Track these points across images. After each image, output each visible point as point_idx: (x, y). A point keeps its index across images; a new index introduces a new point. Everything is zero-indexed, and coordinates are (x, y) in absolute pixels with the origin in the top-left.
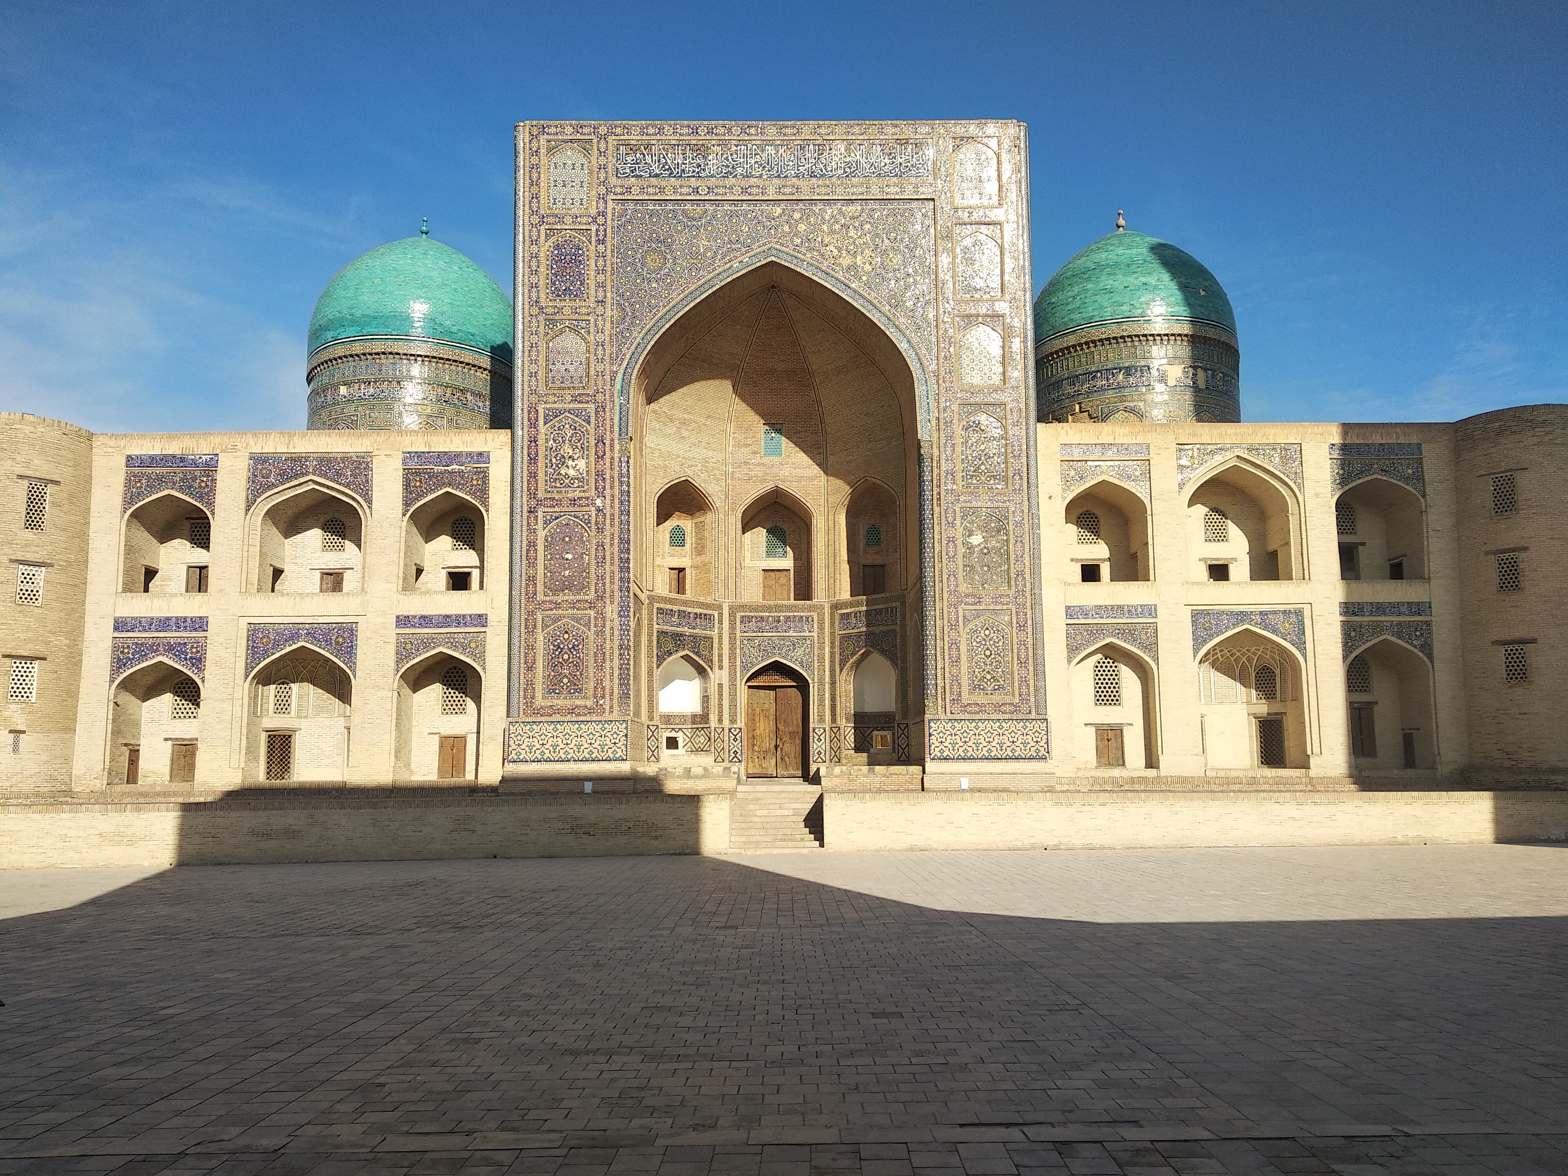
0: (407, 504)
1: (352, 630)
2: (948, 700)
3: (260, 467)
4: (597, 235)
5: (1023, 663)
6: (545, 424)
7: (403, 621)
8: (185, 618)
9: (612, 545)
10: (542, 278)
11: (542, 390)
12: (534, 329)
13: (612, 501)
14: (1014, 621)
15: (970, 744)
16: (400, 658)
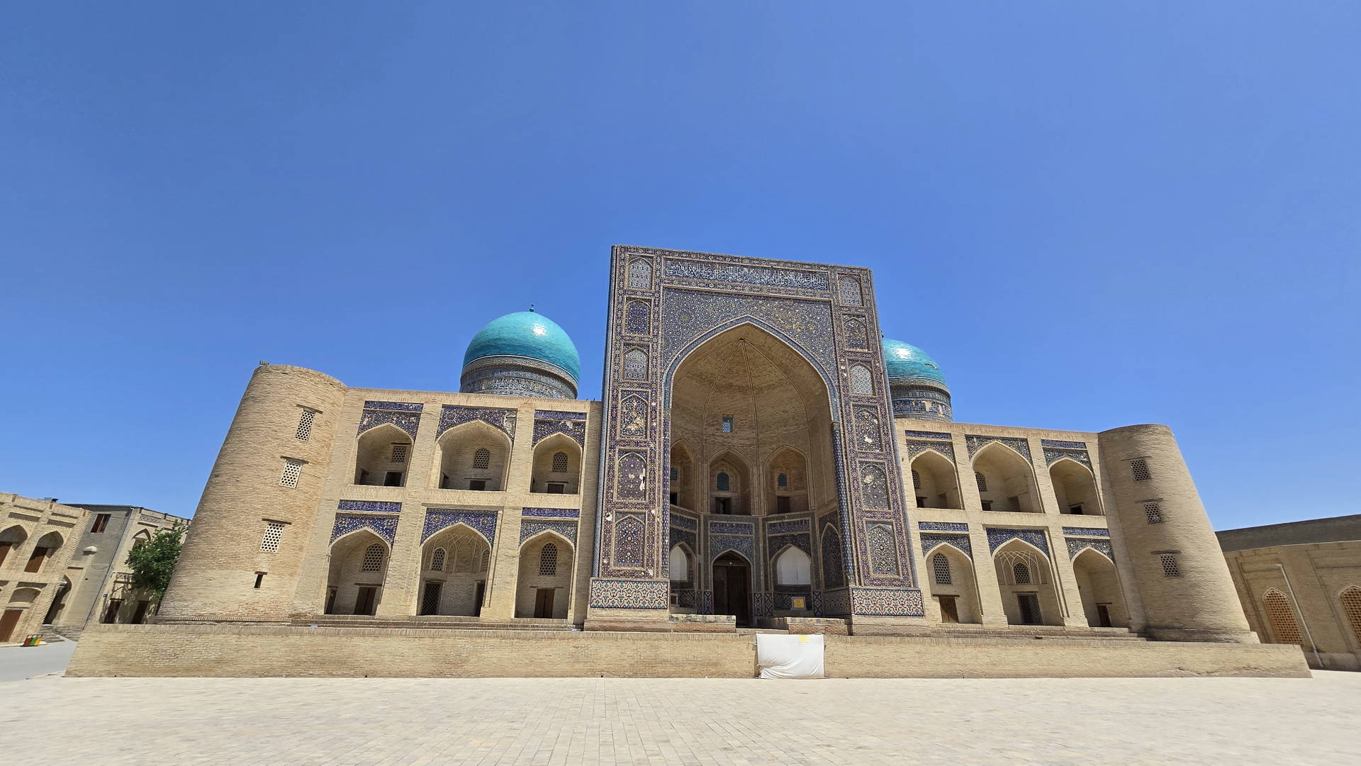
0: (535, 440)
1: (495, 515)
2: (862, 577)
3: (448, 413)
4: (655, 302)
5: (903, 555)
6: (622, 398)
7: (527, 511)
8: (387, 503)
9: (659, 470)
10: (624, 322)
11: (621, 380)
12: (618, 347)
13: (660, 445)
14: (895, 528)
15: (877, 605)
16: (523, 536)
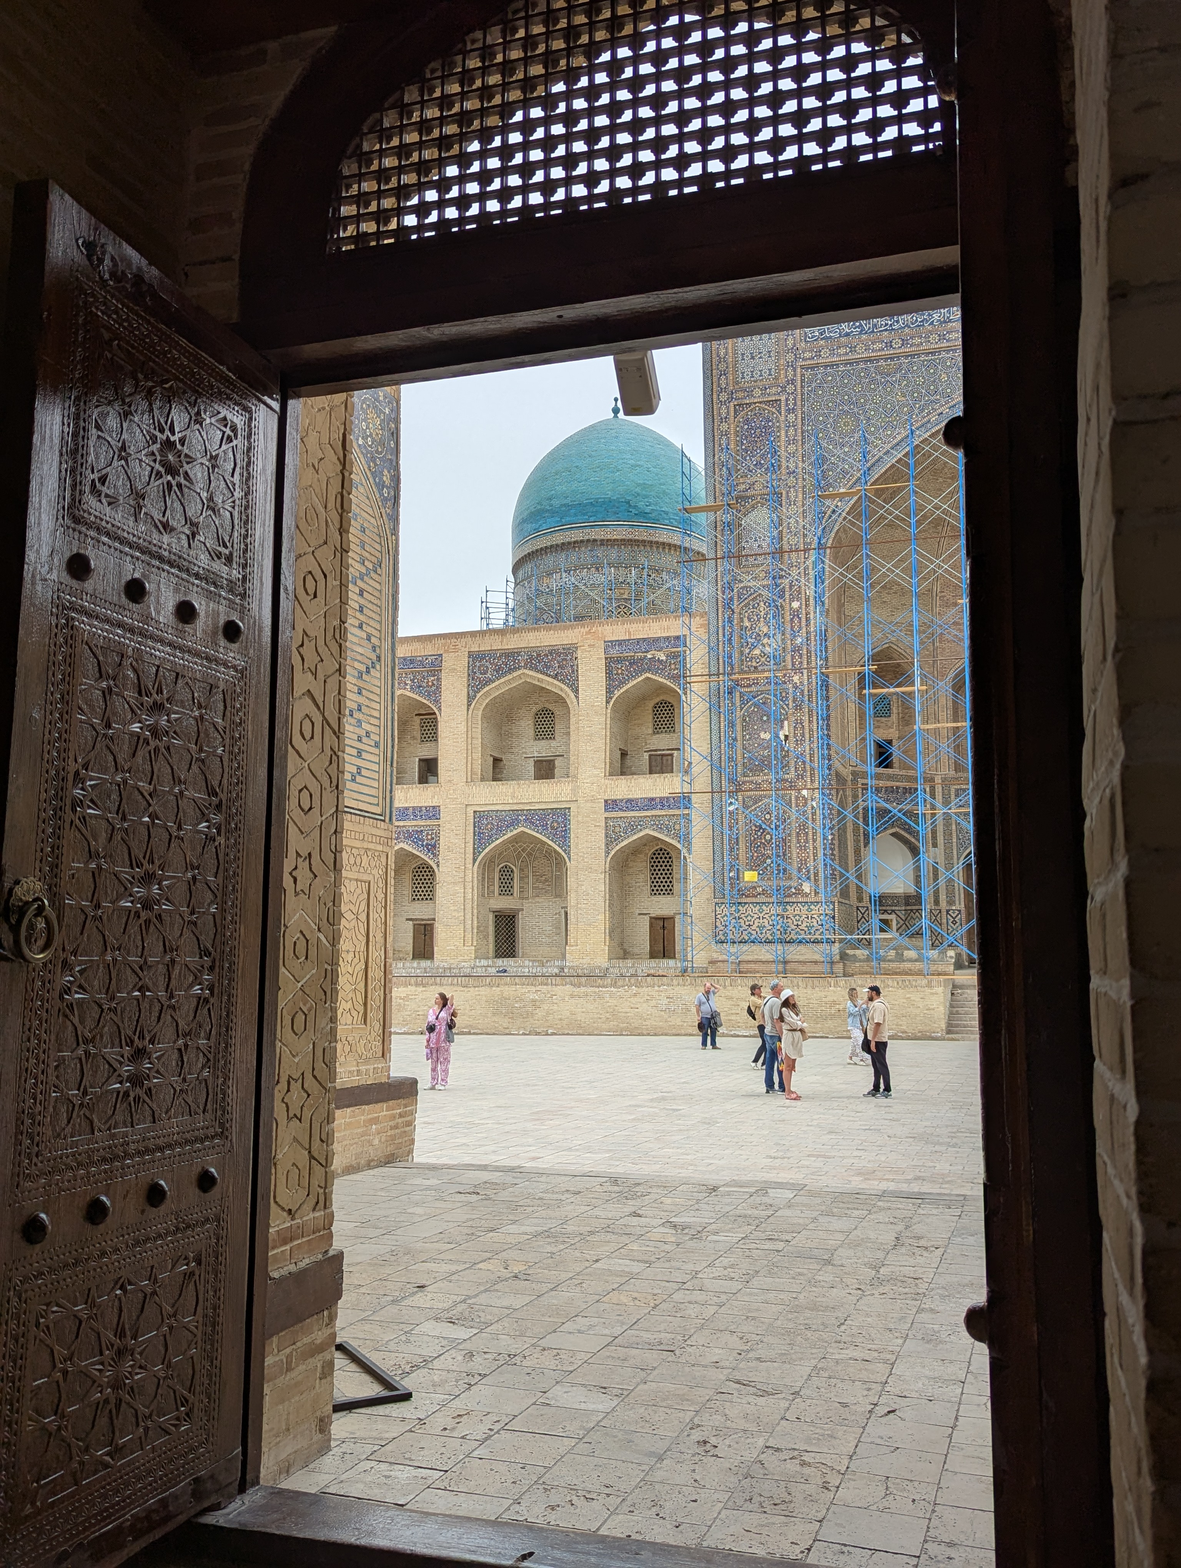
0: (609, 692)
1: (565, 815)
3: (478, 664)
4: (787, 405)
6: (740, 602)
7: (611, 805)
8: (421, 808)
9: (810, 722)
10: (733, 455)
11: (735, 569)
13: (810, 677)
16: (610, 841)
